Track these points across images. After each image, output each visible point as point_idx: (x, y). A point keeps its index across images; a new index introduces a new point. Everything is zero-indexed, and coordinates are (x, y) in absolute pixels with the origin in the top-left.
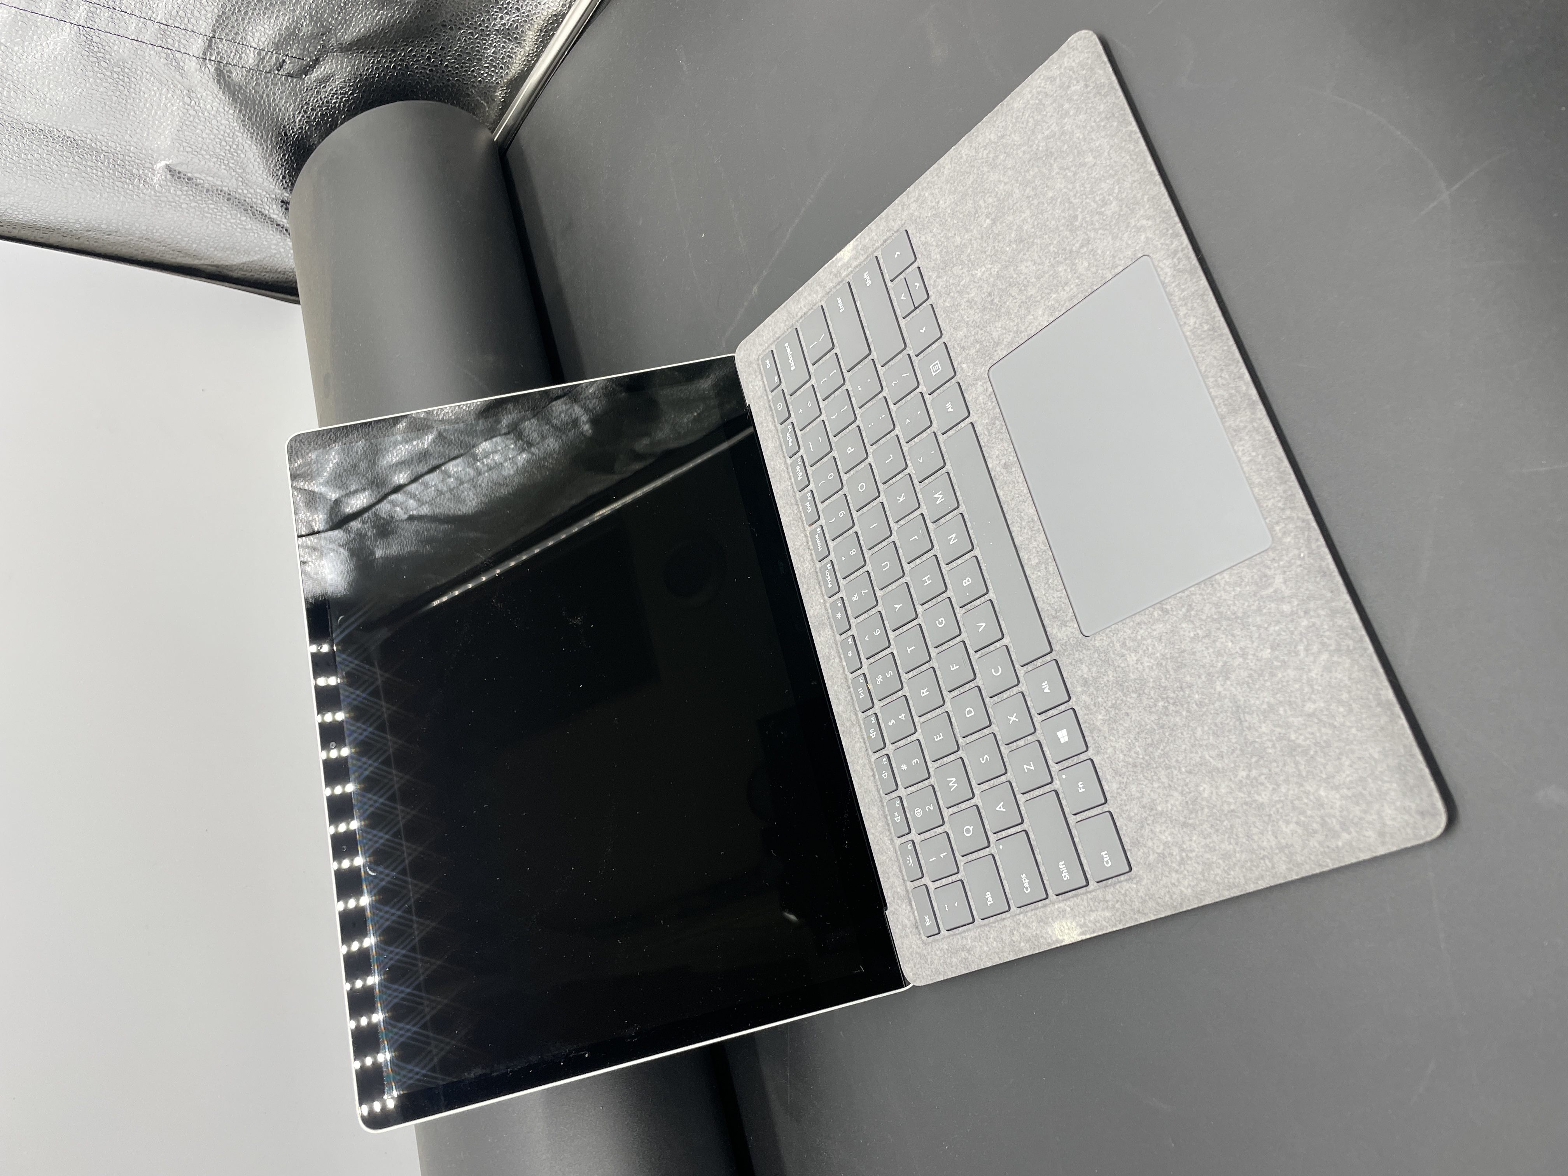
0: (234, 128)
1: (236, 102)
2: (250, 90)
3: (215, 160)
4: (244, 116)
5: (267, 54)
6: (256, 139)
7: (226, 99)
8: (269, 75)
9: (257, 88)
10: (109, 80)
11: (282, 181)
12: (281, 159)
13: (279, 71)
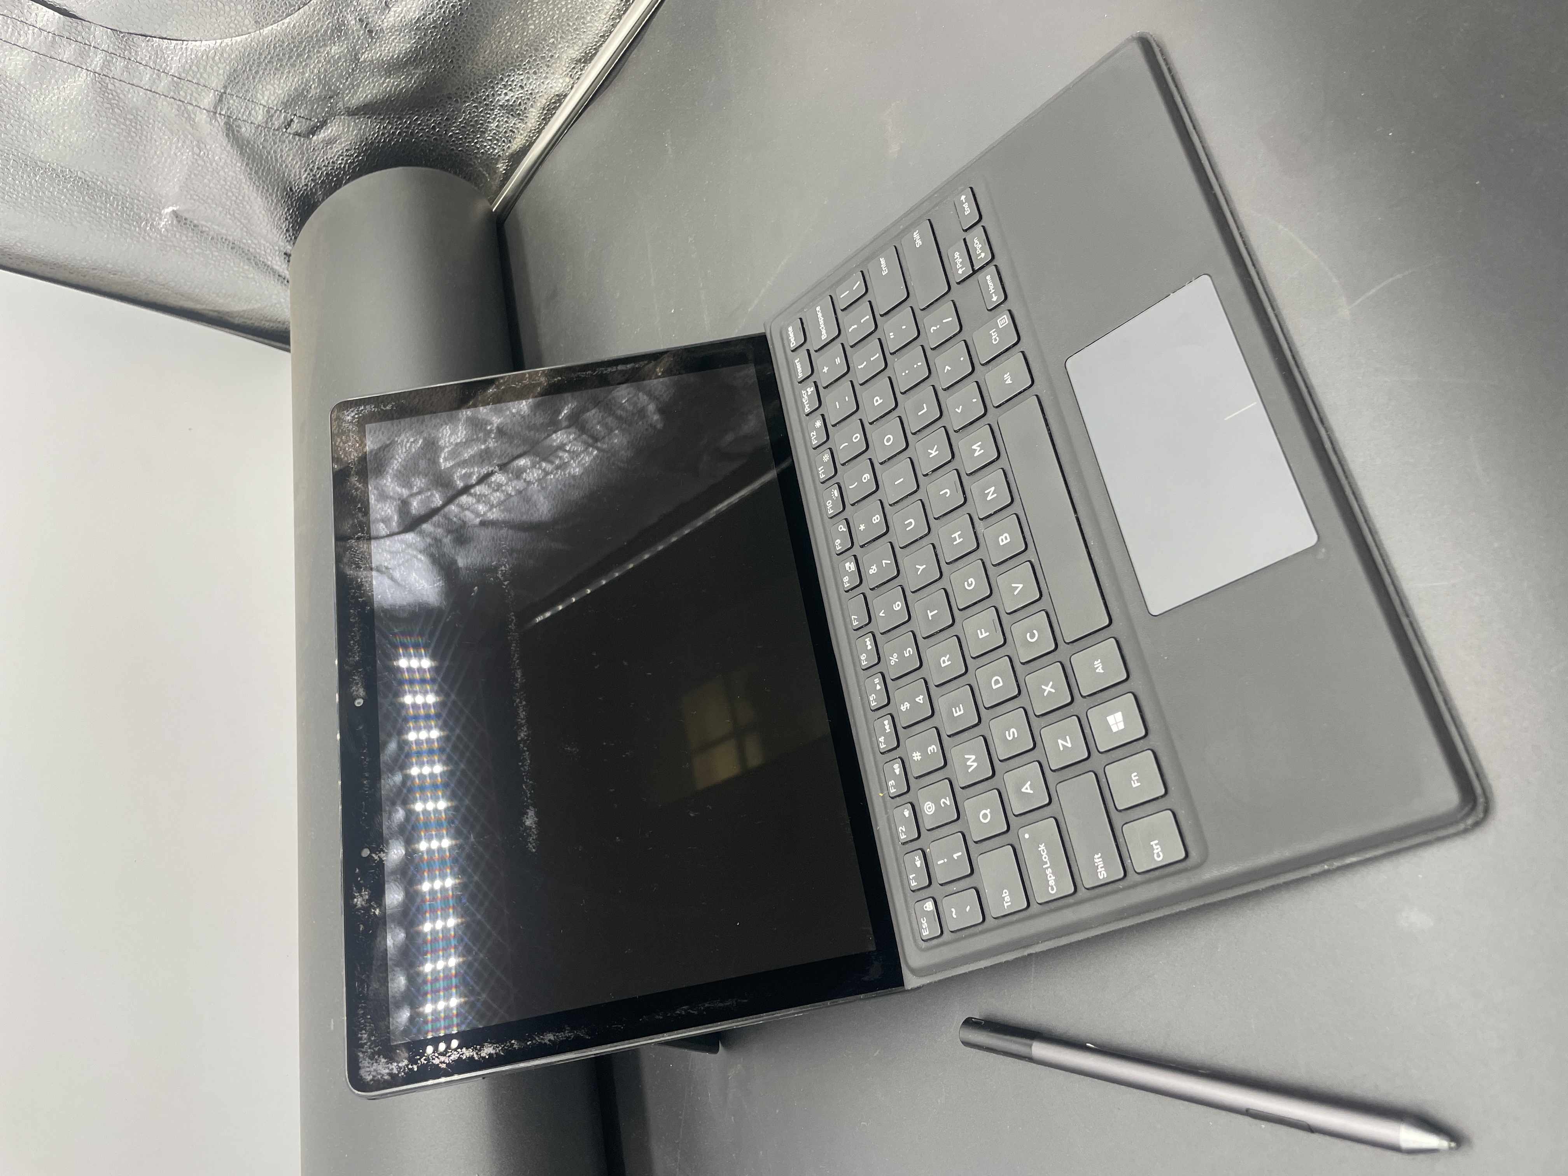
0: (240, 180)
1: (244, 156)
2: (258, 146)
3: (220, 209)
4: (251, 169)
5: (275, 112)
6: (262, 192)
7: (234, 152)
8: (277, 133)
9: (265, 144)
10: (122, 126)
11: (285, 234)
12: (286, 213)
13: (287, 129)
